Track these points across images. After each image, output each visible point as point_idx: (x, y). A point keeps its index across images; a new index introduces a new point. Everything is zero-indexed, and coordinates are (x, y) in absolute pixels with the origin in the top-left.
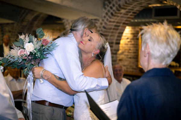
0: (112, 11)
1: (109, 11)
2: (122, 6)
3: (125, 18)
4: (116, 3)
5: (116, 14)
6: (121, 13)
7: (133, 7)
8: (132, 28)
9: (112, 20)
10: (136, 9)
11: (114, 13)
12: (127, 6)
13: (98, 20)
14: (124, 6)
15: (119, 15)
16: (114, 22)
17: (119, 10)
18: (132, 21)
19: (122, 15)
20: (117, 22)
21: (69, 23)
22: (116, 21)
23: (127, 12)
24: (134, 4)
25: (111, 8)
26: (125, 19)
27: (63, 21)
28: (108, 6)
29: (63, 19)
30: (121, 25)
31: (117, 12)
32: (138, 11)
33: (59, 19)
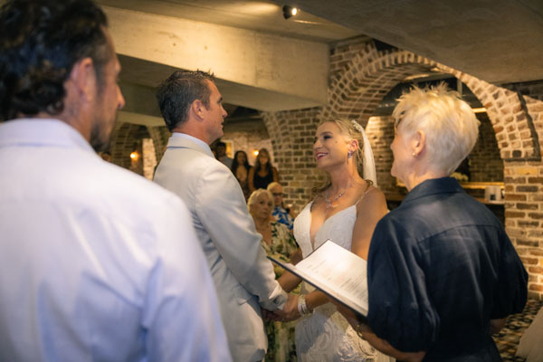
0: (342, 91)
1: (338, 92)
2: (360, 82)
3: (367, 101)
4: (350, 77)
5: (351, 97)
6: (359, 94)
7: (379, 82)
8: (382, 119)
9: (344, 107)
10: (384, 85)
11: (346, 94)
12: (369, 81)
13: (321, 109)
14: (363, 80)
15: (356, 97)
16: (348, 110)
17: (355, 89)
18: (380, 106)
19: (361, 97)
20: (354, 110)
21: (272, 118)
22: (352, 108)
23: (369, 91)
24: (381, 76)
25: (341, 86)
26: (367, 104)
27: (262, 114)
28: (336, 83)
29: (261, 112)
30: (361, 114)
31: (352, 92)
32: (389, 88)
33: (255, 112)
